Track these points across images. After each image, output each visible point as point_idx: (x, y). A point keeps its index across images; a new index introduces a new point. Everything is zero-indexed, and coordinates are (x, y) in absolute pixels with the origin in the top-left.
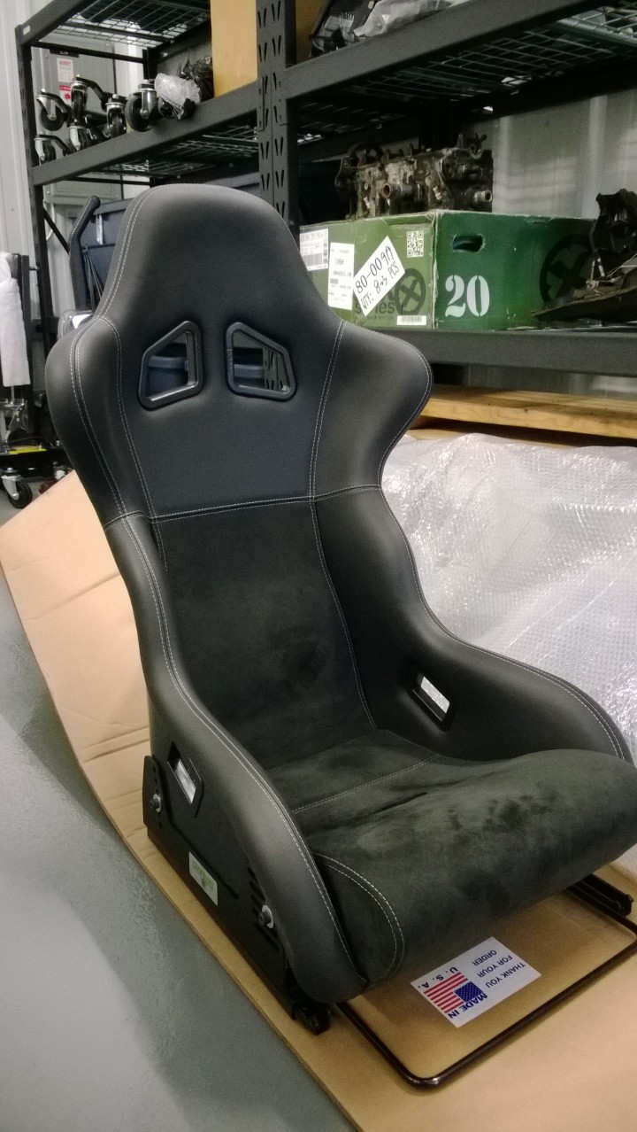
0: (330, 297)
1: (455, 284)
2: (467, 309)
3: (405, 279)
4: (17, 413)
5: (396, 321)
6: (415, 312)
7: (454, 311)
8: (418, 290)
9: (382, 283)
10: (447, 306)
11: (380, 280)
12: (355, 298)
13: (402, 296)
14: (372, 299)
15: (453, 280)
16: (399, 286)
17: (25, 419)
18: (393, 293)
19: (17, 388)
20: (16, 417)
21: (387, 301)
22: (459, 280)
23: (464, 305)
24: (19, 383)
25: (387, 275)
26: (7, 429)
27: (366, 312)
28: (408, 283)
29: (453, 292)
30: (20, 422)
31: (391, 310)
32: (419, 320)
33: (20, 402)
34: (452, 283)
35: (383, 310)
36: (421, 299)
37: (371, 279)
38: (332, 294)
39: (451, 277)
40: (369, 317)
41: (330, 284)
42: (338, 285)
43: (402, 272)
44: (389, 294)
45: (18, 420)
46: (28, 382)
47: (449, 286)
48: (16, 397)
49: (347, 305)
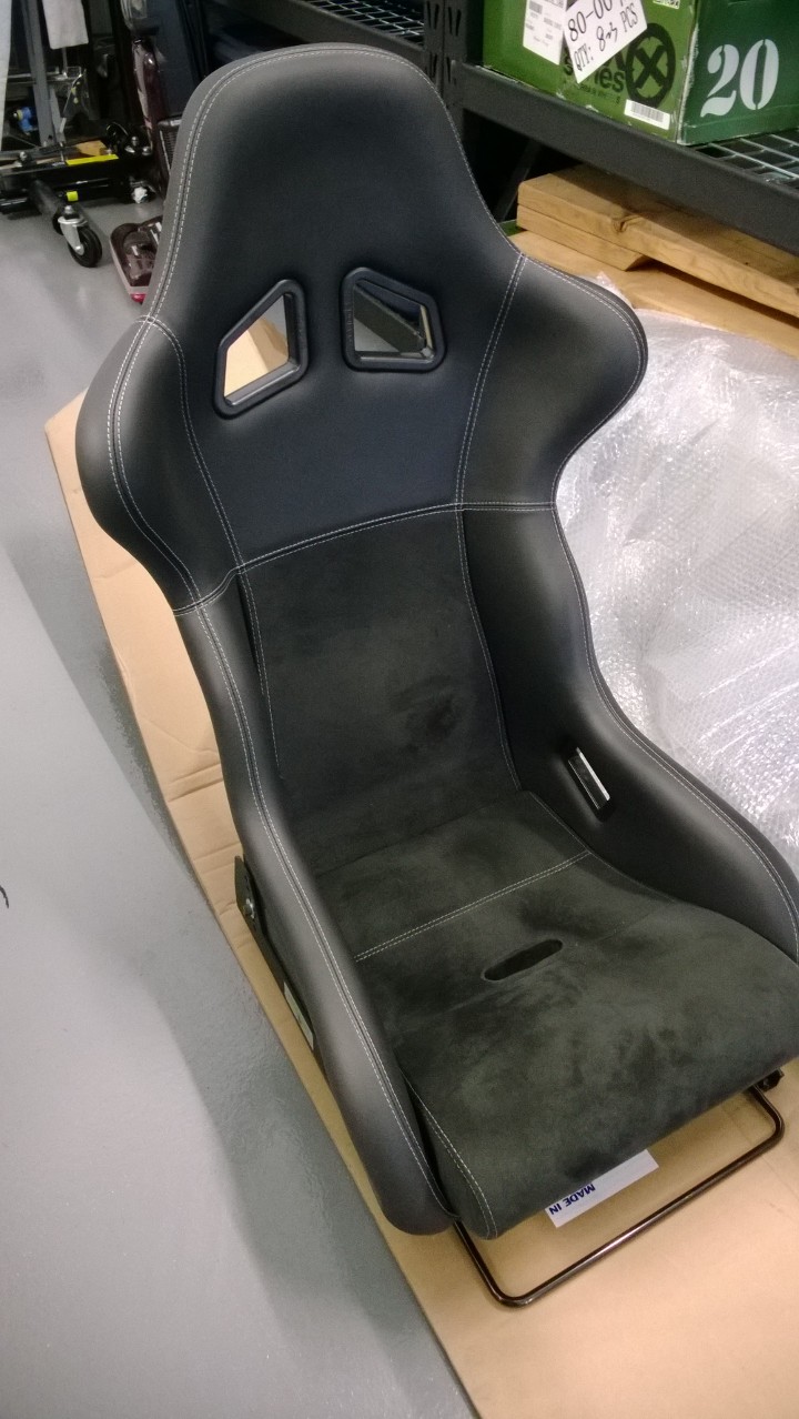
0: (527, 32)
1: (725, 60)
2: (738, 100)
3: (646, 41)
4: (73, 90)
5: (623, 108)
6: (654, 102)
7: (717, 107)
8: (662, 65)
9: (609, 34)
10: (705, 99)
11: (607, 29)
12: (565, 50)
13: (638, 67)
14: (591, 59)
15: (722, 54)
16: (634, 47)
17: (85, 100)
18: (624, 57)
19: (70, 50)
20: (72, 96)
21: (614, 68)
22: (731, 52)
23: (734, 93)
24: (72, 42)
25: (618, 23)
26: (62, 116)
27: (581, 76)
28: (650, 46)
29: (720, 73)
30: (79, 103)
31: (618, 87)
32: (658, 118)
33: (76, 73)
34: (720, 58)
35: (605, 82)
36: (667, 82)
37: (592, 22)
38: (531, 28)
39: (719, 50)
40: (583, 86)
41: (529, 11)
42: (541, 17)
43: (642, 27)
44: (618, 56)
45: (76, 101)
46: (85, 40)
47: (713, 64)
48: (69, 64)
49: (553, 56)
